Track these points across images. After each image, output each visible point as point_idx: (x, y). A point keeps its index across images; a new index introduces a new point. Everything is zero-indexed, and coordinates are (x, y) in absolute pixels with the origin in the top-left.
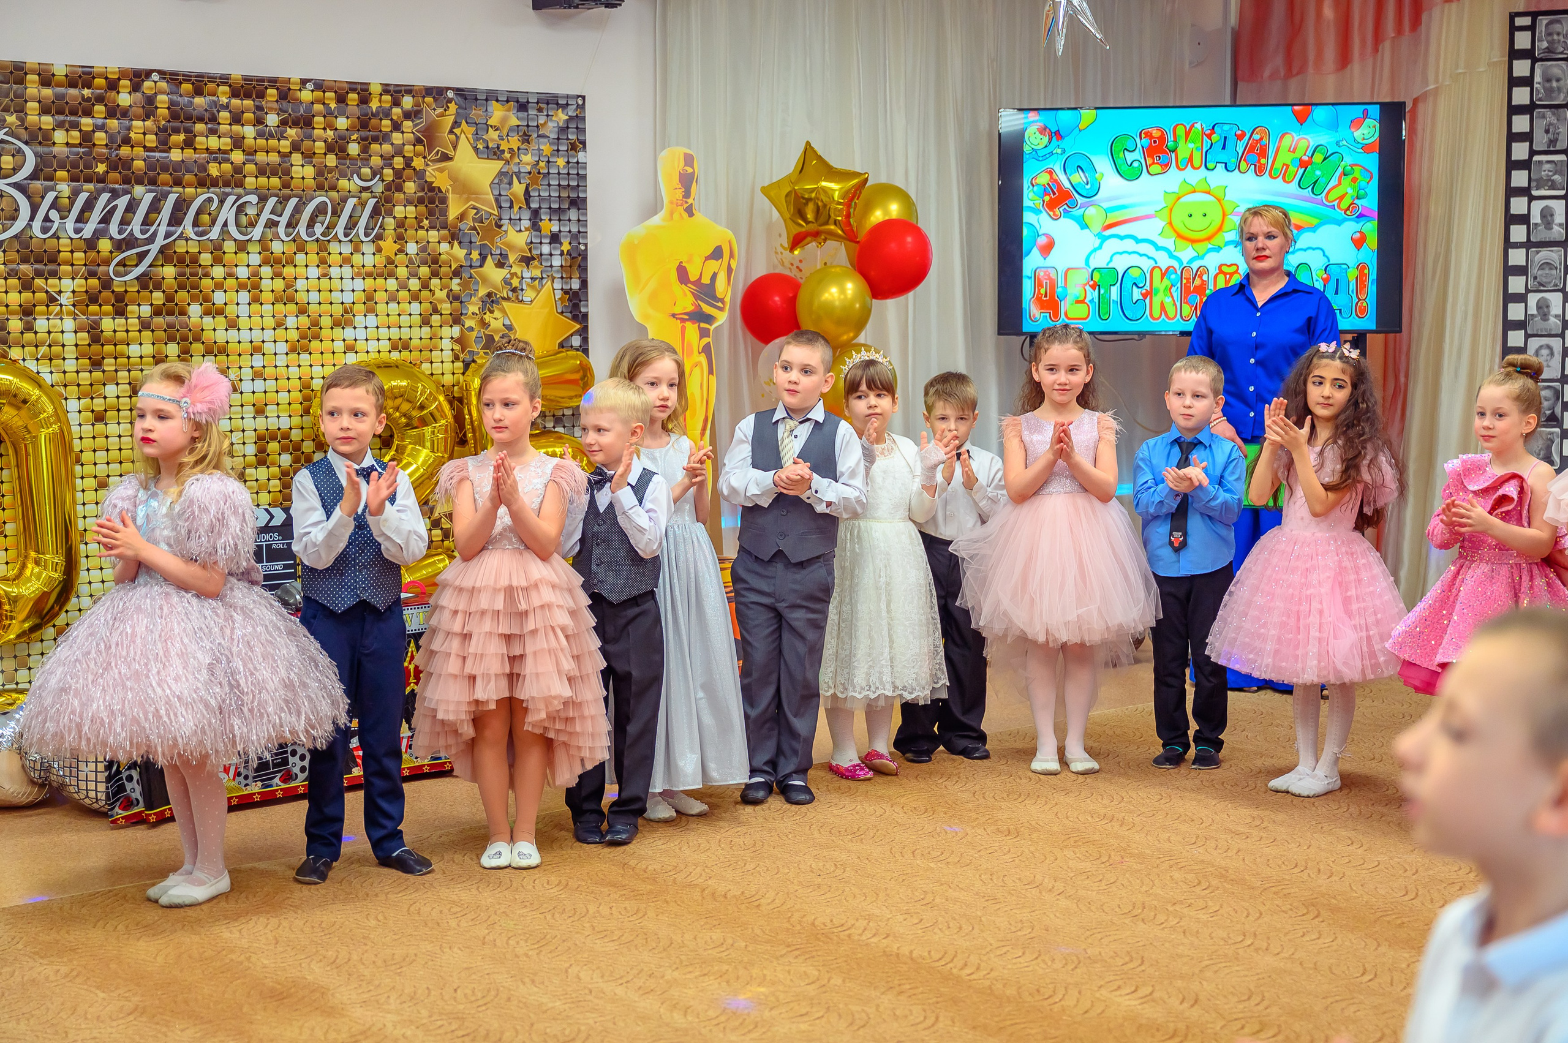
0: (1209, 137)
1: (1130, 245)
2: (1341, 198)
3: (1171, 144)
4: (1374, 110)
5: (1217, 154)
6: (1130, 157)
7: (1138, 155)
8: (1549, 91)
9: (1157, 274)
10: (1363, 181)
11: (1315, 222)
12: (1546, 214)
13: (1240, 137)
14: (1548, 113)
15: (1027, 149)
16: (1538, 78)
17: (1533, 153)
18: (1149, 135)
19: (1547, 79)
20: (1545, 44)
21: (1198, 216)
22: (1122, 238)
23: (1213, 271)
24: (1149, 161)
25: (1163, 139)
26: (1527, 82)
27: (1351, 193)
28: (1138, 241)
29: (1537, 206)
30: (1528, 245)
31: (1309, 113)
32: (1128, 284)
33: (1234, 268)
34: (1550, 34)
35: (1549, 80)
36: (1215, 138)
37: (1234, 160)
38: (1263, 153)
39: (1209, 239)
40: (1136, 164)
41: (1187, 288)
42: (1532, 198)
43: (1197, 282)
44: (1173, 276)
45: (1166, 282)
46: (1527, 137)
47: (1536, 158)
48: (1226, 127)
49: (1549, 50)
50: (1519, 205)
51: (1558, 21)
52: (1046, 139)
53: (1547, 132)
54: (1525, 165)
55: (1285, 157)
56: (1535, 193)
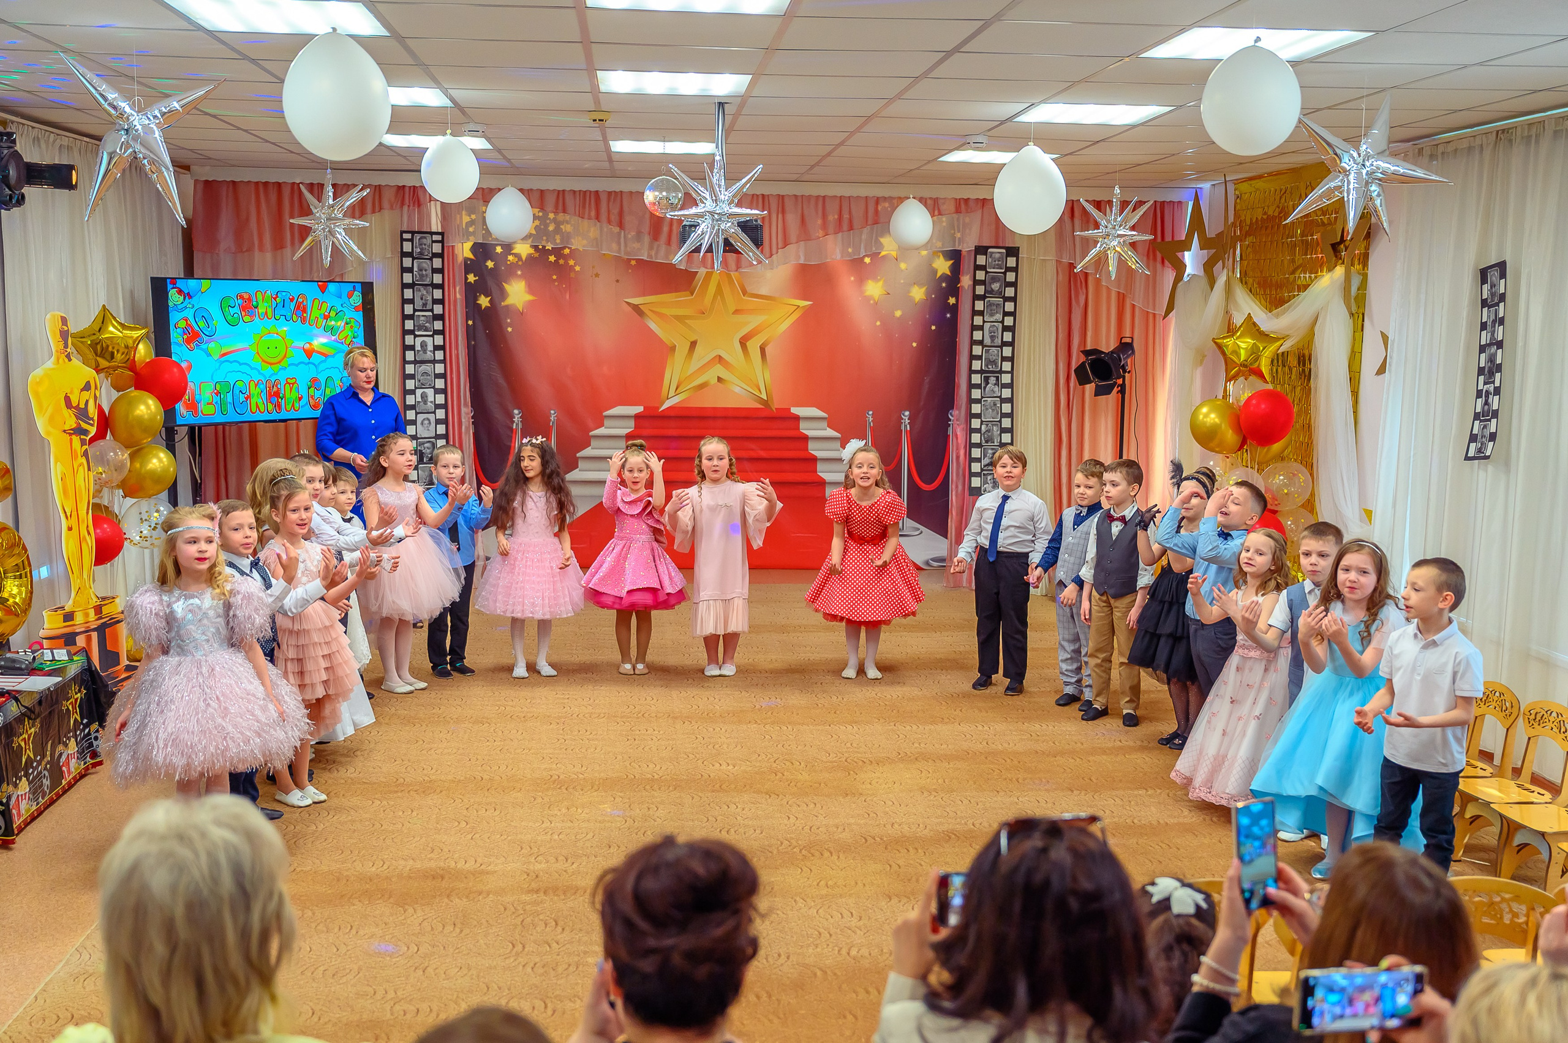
0: (275, 299)
1: (236, 367)
2: (346, 338)
3: (255, 303)
4: (359, 287)
5: (281, 311)
6: (232, 311)
7: (236, 310)
8: (422, 276)
9: (252, 384)
10: (356, 328)
11: (333, 352)
12: (424, 345)
13: (292, 300)
14: (422, 288)
15: (171, 304)
16: (415, 269)
17: (415, 310)
18: (242, 297)
19: (420, 270)
20: (419, 250)
21: (272, 348)
22: (231, 362)
23: (283, 382)
24: (243, 313)
25: (250, 300)
26: (410, 270)
27: (351, 335)
28: (241, 364)
29: (419, 340)
30: (415, 362)
31: (327, 286)
32: (237, 392)
33: (294, 380)
34: (421, 245)
35: (421, 270)
36: (278, 300)
37: (289, 314)
38: (304, 310)
39: (279, 362)
40: (236, 315)
41: (270, 393)
42: (416, 336)
43: (275, 389)
44: (262, 386)
45: (258, 390)
46: (411, 301)
47: (417, 313)
48: (284, 294)
49: (421, 253)
50: (409, 340)
51: (425, 238)
52: (182, 298)
53: (422, 299)
54: (411, 317)
55: (316, 313)
56: (417, 333)
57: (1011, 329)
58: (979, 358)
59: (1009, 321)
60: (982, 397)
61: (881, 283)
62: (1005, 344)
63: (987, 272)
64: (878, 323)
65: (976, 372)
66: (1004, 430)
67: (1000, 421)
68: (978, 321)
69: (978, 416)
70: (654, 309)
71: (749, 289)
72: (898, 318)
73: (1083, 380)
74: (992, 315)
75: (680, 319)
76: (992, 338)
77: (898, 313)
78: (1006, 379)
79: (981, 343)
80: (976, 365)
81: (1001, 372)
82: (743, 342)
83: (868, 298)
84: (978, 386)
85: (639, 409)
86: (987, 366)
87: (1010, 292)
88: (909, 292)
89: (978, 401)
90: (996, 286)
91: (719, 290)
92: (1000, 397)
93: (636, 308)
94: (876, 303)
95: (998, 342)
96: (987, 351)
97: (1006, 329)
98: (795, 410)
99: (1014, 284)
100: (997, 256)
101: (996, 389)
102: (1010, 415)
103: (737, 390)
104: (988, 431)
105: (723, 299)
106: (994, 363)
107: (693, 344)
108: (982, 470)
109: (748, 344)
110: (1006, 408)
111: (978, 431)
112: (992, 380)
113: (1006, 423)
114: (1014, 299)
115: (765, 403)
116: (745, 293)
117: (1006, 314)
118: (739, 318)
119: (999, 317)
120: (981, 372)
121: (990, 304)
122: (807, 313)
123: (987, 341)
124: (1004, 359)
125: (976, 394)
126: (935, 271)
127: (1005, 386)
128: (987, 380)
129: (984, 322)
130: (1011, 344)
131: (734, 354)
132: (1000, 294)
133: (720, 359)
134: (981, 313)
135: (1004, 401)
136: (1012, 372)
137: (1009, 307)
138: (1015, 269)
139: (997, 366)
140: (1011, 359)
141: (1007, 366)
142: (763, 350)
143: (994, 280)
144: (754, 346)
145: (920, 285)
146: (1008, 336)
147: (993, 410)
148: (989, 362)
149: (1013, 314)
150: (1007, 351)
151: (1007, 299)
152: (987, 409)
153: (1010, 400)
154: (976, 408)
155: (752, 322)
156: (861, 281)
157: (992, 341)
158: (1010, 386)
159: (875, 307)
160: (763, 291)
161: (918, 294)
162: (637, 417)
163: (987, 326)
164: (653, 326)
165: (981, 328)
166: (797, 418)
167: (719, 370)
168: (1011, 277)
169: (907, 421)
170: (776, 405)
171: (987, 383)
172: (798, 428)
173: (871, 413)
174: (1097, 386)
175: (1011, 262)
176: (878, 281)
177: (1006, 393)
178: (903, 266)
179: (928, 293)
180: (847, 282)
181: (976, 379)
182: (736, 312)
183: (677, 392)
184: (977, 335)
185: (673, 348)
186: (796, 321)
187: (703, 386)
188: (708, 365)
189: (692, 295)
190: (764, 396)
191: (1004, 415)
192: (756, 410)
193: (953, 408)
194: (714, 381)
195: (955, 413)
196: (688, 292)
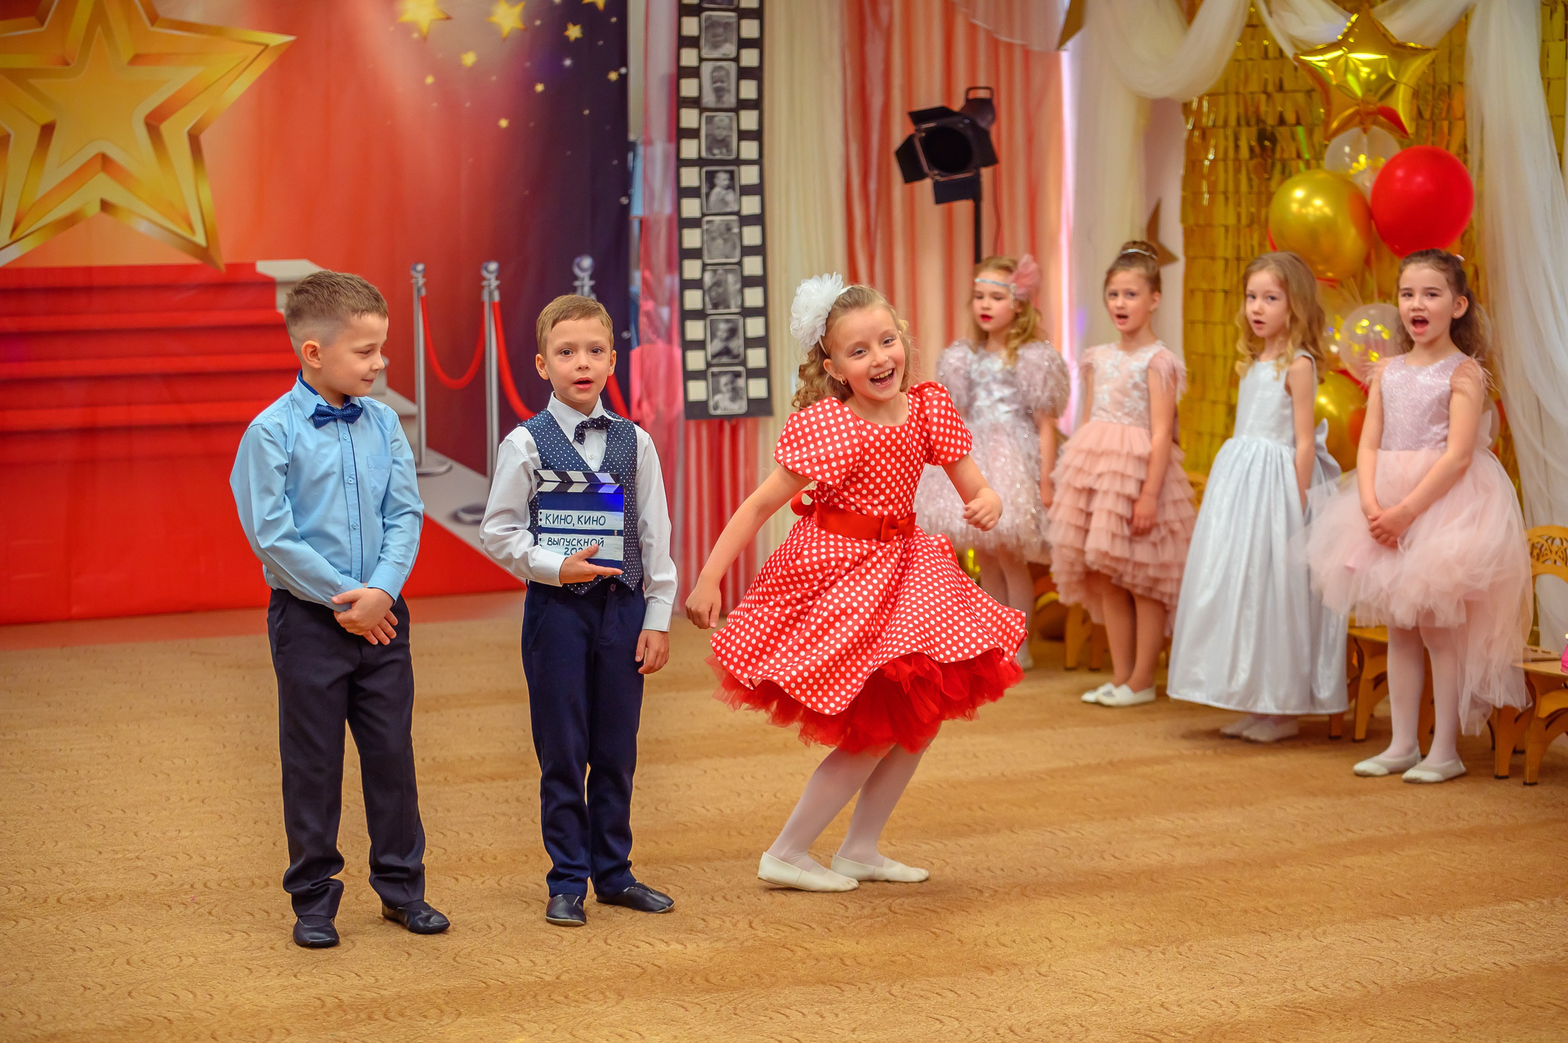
57: (755, 74)
58: (694, 134)
59: (749, 58)
60: (704, 215)
62: (744, 104)
64: (430, 80)
65: (689, 163)
66: (748, 282)
67: (740, 263)
68: (689, 58)
69: (696, 254)
71: (161, 10)
72: (471, 69)
73: (912, 174)
74: (715, 46)
75: (18, 76)
76: (719, 92)
77: (469, 59)
78: (749, 175)
79: (695, 102)
80: (690, 149)
81: (739, 162)
82: (153, 124)
83: (408, 28)
84: (694, 192)
86: (709, 149)
88: (489, 14)
89: (695, 223)
91: (98, 16)
92: (738, 213)
94: (424, 38)
95: (730, 100)
96: (709, 120)
97: (745, 73)
98: (266, 268)
101: (731, 197)
102: (760, 250)
103: (143, 227)
104: (717, 284)
105: (108, 32)
106: (724, 143)
107: (47, 131)
108: (709, 365)
109: (165, 128)
110: (752, 236)
111: (697, 284)
112: (722, 179)
113: (752, 266)
114: (757, 14)
115: (203, 253)
116: (154, 18)
118: (142, 72)
119: (730, 49)
120: (699, 162)
121: (712, 24)
122: (285, 59)
123: (709, 99)
124: (743, 135)
125: (691, 208)
127: (747, 190)
128: (711, 178)
129: (701, 60)
130: (756, 105)
131: (134, 150)
132: (729, 4)
133: (105, 162)
134: (693, 42)
135: (746, 221)
136: (759, 162)
137: (749, 28)
139: (729, 151)
140: (757, 136)
141: (749, 150)
142: (194, 138)
144: (176, 131)
145: (512, 1)
146: (749, 89)
147: (726, 241)
148: (716, 142)
149: (756, 43)
150: (749, 120)
151: (745, 13)
152: (713, 239)
153: (759, 219)
154: (692, 238)
155: (171, 81)
157: (719, 98)
158: (758, 189)
159: (422, 45)
160: (193, 15)
161: (508, 18)
163: (707, 69)
165: (694, 72)
166: (266, 285)
167: (102, 186)
169: (494, 283)
170: (224, 257)
171: (712, 185)
172: (273, 305)
173: (420, 267)
174: (937, 186)
177: (750, 205)
179: (528, 17)
181: (691, 177)
182: (137, 60)
183: (17, 235)
184: (689, 87)
185: (6, 141)
186: (263, 78)
187: (71, 221)
188: (81, 175)
189: (42, 23)
190: (200, 239)
191: (748, 251)
192: (186, 269)
193: (581, 253)
194: (94, 209)
195: (587, 262)
196: (32, 19)
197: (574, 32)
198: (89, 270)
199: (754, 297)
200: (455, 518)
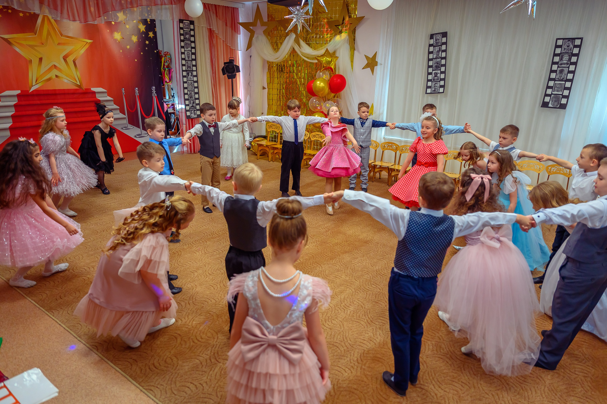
57: (194, 54)
59: (193, 51)
61: (120, 34)
62: (193, 60)
63: (184, 31)
64: (121, 51)
66: (196, 93)
67: (194, 90)
70: (18, 41)
71: (63, 33)
72: (129, 49)
73: (224, 74)
74: (187, 48)
75: (31, 46)
76: (188, 57)
77: (128, 47)
78: (195, 73)
81: (193, 71)
82: (65, 59)
83: (116, 40)
84: (185, 77)
85: (19, 92)
86: (187, 68)
87: (192, 39)
88: (131, 38)
90: (187, 36)
91: (49, 34)
93: (6, 40)
94: (119, 42)
95: (190, 59)
96: (187, 63)
97: (193, 54)
98: (93, 89)
99: (193, 36)
100: (187, 24)
101: (192, 77)
103: (66, 81)
104: (190, 94)
105: (51, 37)
106: (190, 67)
107: (41, 59)
108: (190, 109)
109: (67, 59)
110: (196, 85)
112: (190, 74)
113: (196, 90)
114: (194, 42)
115: (79, 86)
116: (62, 35)
117: (192, 48)
118: (60, 47)
119: (190, 49)
120: (186, 71)
121: (186, 44)
122: (91, 45)
123: (187, 59)
124: (193, 66)
125: (185, 79)
126: (140, 30)
127: (194, 76)
128: (188, 74)
129: (185, 51)
130: (195, 60)
131: (61, 64)
132: (189, 40)
133: (55, 66)
134: (183, 47)
136: (196, 71)
137: (193, 45)
138: (193, 30)
139: (191, 69)
140: (195, 66)
141: (194, 68)
142: (74, 62)
143: (187, 34)
144: (70, 59)
145: (135, 35)
146: (193, 57)
147: (191, 86)
148: (189, 67)
149: (194, 48)
150: (194, 63)
151: (192, 42)
152: (189, 85)
153: (197, 82)
155: (68, 49)
156: (112, 32)
157: (188, 58)
158: (196, 76)
159: (119, 44)
160: (70, 35)
161: (135, 39)
162: (18, 96)
163: (186, 52)
164: (18, 50)
166: (94, 93)
167: (55, 72)
168: (192, 33)
169: (137, 92)
170: (84, 87)
171: (188, 75)
172: (96, 97)
173: (123, 89)
174: (227, 75)
175: (192, 27)
176: (119, 32)
177: (195, 79)
178: (127, 26)
179: (138, 39)
180: (106, 32)
181: (185, 73)
182: (59, 44)
183: (37, 83)
185: (31, 61)
186: (87, 49)
187: (49, 79)
188: (50, 69)
189: (36, 35)
190: (79, 83)
191: (195, 88)
192: (76, 90)
193: (153, 86)
194: (54, 77)
195: (154, 88)
196: (33, 33)
197: (147, 42)
198: (55, 90)
199: (197, 96)
200: (135, 137)
